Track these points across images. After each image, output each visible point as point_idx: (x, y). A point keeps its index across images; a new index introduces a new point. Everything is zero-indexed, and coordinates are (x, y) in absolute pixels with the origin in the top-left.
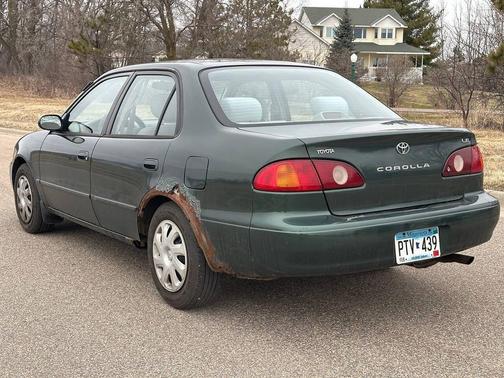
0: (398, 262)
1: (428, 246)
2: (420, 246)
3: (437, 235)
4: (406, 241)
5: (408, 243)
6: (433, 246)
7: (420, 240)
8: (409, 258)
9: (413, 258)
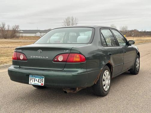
0: (29, 83)
1: (40, 81)
2: (37, 81)
3: (44, 79)
4: (33, 78)
5: (33, 79)
6: (42, 82)
7: (38, 79)
8: (33, 83)
9: (34, 84)
